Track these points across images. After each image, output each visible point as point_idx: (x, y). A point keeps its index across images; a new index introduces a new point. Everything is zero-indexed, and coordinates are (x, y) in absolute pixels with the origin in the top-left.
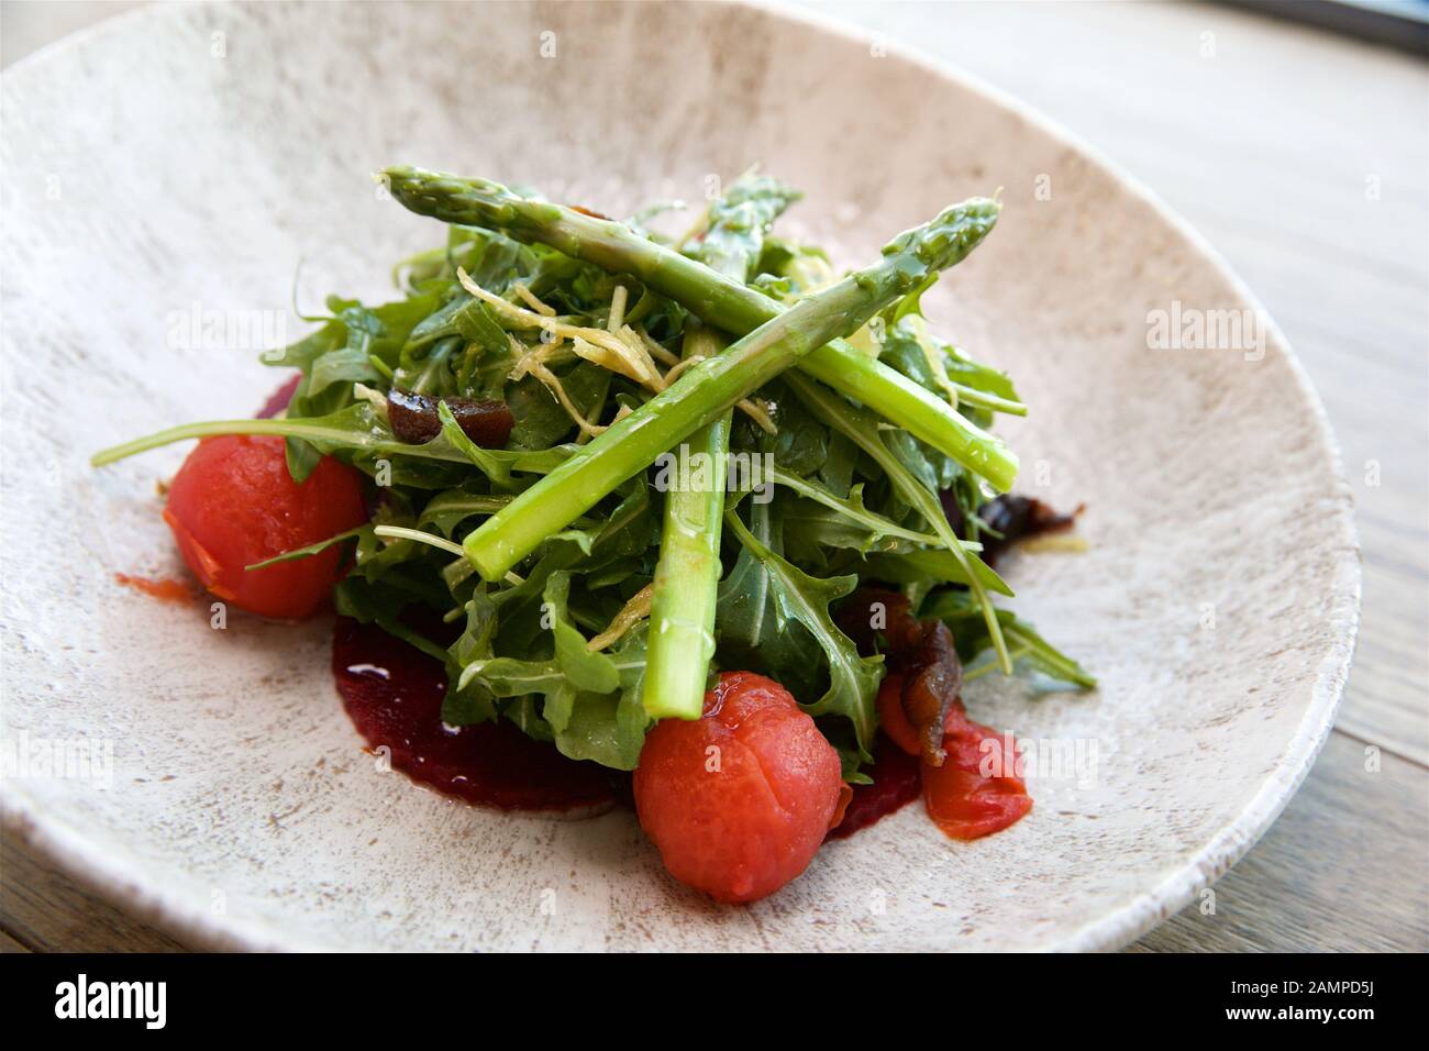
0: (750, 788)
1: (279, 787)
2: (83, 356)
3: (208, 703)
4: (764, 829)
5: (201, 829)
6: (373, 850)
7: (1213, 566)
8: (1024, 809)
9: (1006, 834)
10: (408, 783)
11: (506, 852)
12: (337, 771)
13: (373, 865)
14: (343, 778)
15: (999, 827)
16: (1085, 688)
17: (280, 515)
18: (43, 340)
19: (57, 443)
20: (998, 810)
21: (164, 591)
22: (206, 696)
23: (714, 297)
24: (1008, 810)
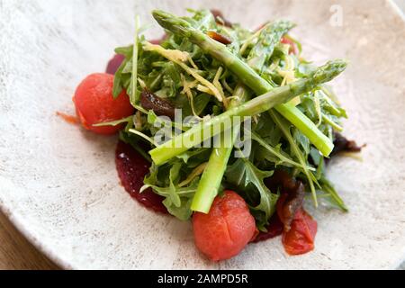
0: (223, 234)
1: (90, 193)
2: (59, 32)
3: (75, 161)
4: (224, 246)
5: (64, 206)
6: (114, 220)
7: (398, 181)
8: (311, 249)
9: (303, 256)
10: (129, 197)
11: (153, 226)
12: (110, 189)
13: (112, 225)
14: (111, 192)
15: (301, 253)
16: (345, 211)
17: (106, 109)
18: (47, 27)
19: (46, 63)
20: (302, 247)
21: (70, 120)
22: (75, 158)
23: (247, 78)
24: (306, 248)
